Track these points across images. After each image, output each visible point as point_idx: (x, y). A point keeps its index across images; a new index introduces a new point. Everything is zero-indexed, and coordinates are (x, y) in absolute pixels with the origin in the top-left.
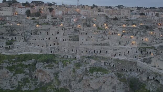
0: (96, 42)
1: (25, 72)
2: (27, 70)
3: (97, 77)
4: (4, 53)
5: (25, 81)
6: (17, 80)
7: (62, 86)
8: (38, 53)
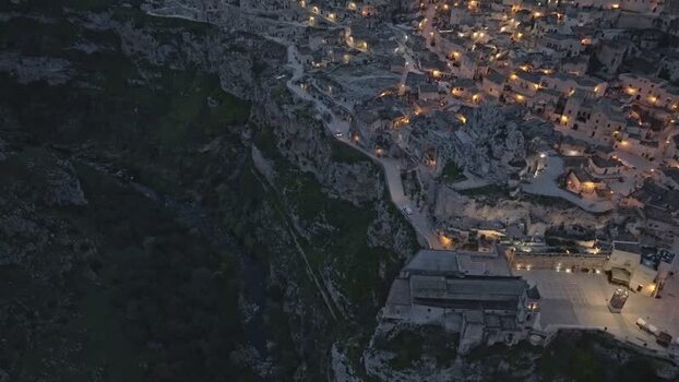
0: (264, 12)
1: (173, 44)
2: (174, 41)
3: (236, 59)
4: (149, 13)
5: (173, 57)
6: (163, 52)
7: (213, 70)
8: (190, 18)
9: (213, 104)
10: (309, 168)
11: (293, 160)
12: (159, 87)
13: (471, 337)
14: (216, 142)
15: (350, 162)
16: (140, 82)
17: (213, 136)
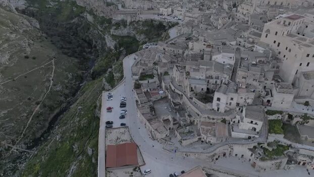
9: (75, 9)
10: (102, 15)
11: (98, 15)
12: (57, 7)
13: (129, 20)
14: (77, 18)
15: (110, 6)
16: (51, 6)
17: (75, 17)
